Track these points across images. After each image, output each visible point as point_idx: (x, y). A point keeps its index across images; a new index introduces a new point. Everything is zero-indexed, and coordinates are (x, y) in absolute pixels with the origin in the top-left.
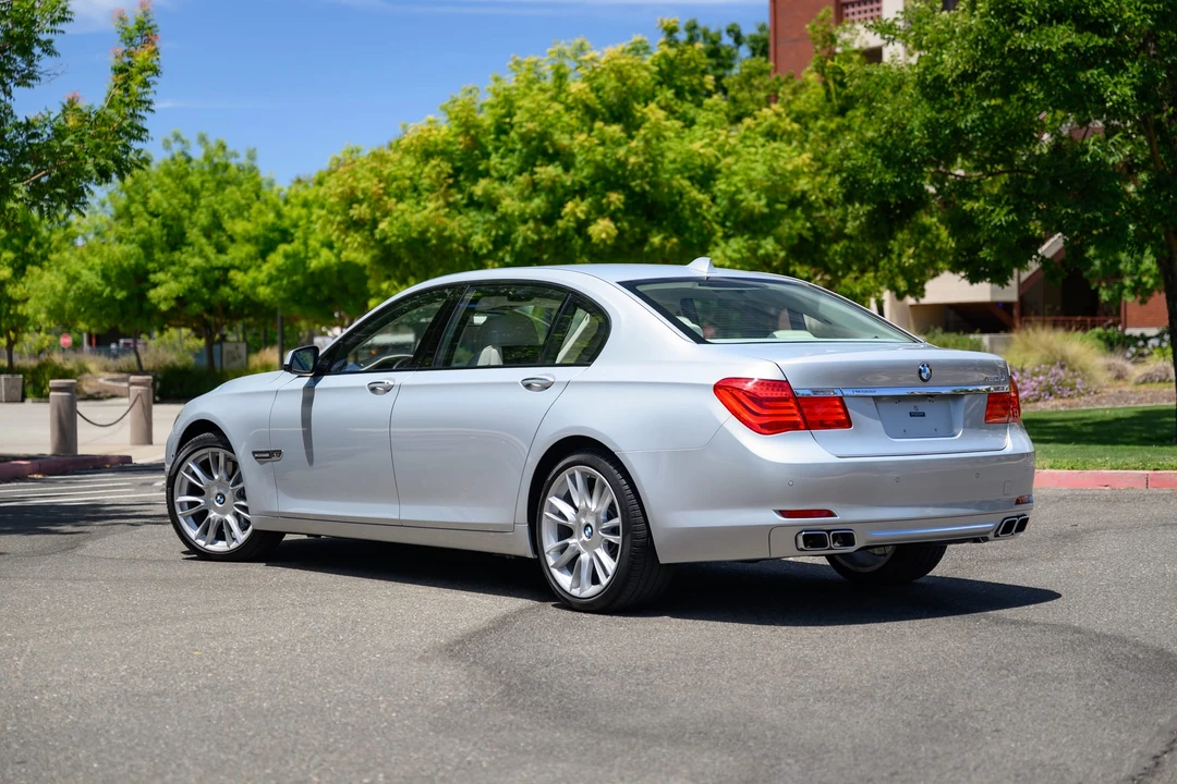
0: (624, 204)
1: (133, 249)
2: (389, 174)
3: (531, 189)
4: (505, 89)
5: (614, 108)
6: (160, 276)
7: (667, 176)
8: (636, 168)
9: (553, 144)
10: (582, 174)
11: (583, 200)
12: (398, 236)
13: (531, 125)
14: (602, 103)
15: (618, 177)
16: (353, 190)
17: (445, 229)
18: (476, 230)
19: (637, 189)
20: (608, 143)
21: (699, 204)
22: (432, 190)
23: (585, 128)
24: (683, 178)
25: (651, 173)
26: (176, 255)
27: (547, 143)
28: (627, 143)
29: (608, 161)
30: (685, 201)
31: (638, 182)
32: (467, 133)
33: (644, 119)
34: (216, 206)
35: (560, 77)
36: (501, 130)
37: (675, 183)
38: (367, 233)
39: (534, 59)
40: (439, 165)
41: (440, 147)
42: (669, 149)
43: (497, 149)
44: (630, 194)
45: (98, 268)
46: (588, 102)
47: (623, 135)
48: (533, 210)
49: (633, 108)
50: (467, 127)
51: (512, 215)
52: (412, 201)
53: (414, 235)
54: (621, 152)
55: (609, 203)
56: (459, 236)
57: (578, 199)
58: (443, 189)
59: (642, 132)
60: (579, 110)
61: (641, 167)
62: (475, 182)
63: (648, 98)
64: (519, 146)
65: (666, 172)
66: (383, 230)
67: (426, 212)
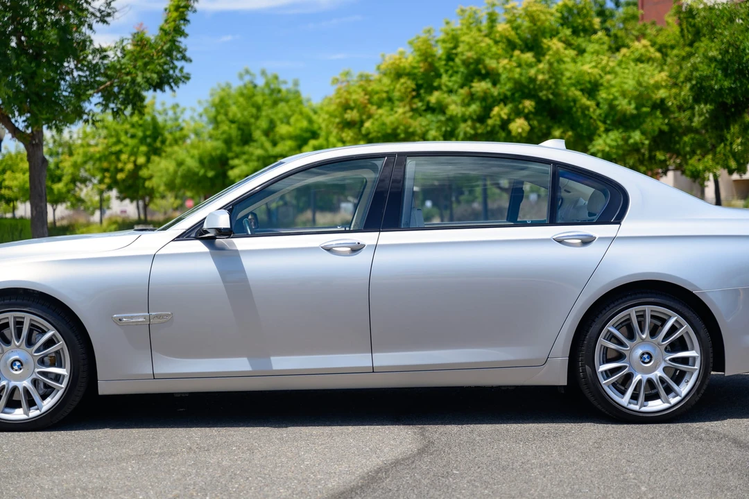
0: (535, 108)
1: (219, 144)
2: (373, 90)
3: (469, 98)
4: (453, 30)
5: (529, 41)
6: (236, 162)
7: (565, 88)
8: (543, 83)
9: (485, 67)
10: (505, 88)
11: (505, 105)
12: (378, 132)
13: (469, 54)
14: (520, 38)
15: (530, 90)
16: (347, 100)
17: (410, 127)
18: (431, 127)
19: (544, 98)
20: (525, 67)
21: (588, 108)
22: (401, 100)
23: (508, 56)
24: (577, 89)
25: (553, 87)
26: (246, 148)
27: (480, 66)
28: (536, 65)
29: (523, 78)
30: (578, 106)
31: (544, 92)
32: (425, 60)
33: (549, 48)
34: (273, 117)
35: (492, 20)
36: (450, 58)
37: (570, 94)
38: (356, 130)
39: (474, 8)
40: (405, 83)
41: (407, 71)
42: (567, 70)
43: (446, 71)
44: (539, 101)
45: (197, 156)
46: (510, 37)
47: (534, 60)
48: (471, 113)
49: (542, 42)
50: (427, 56)
51: (456, 116)
52: (388, 108)
53: (389, 131)
54: (532, 72)
55: (524, 108)
56: (419, 131)
57: (502, 105)
58: (408, 100)
59: (547, 57)
60: (504, 43)
61: (546, 82)
62: (430, 93)
63: (554, 34)
64: (462, 69)
65: (564, 85)
66: (368, 128)
67: (396, 115)
